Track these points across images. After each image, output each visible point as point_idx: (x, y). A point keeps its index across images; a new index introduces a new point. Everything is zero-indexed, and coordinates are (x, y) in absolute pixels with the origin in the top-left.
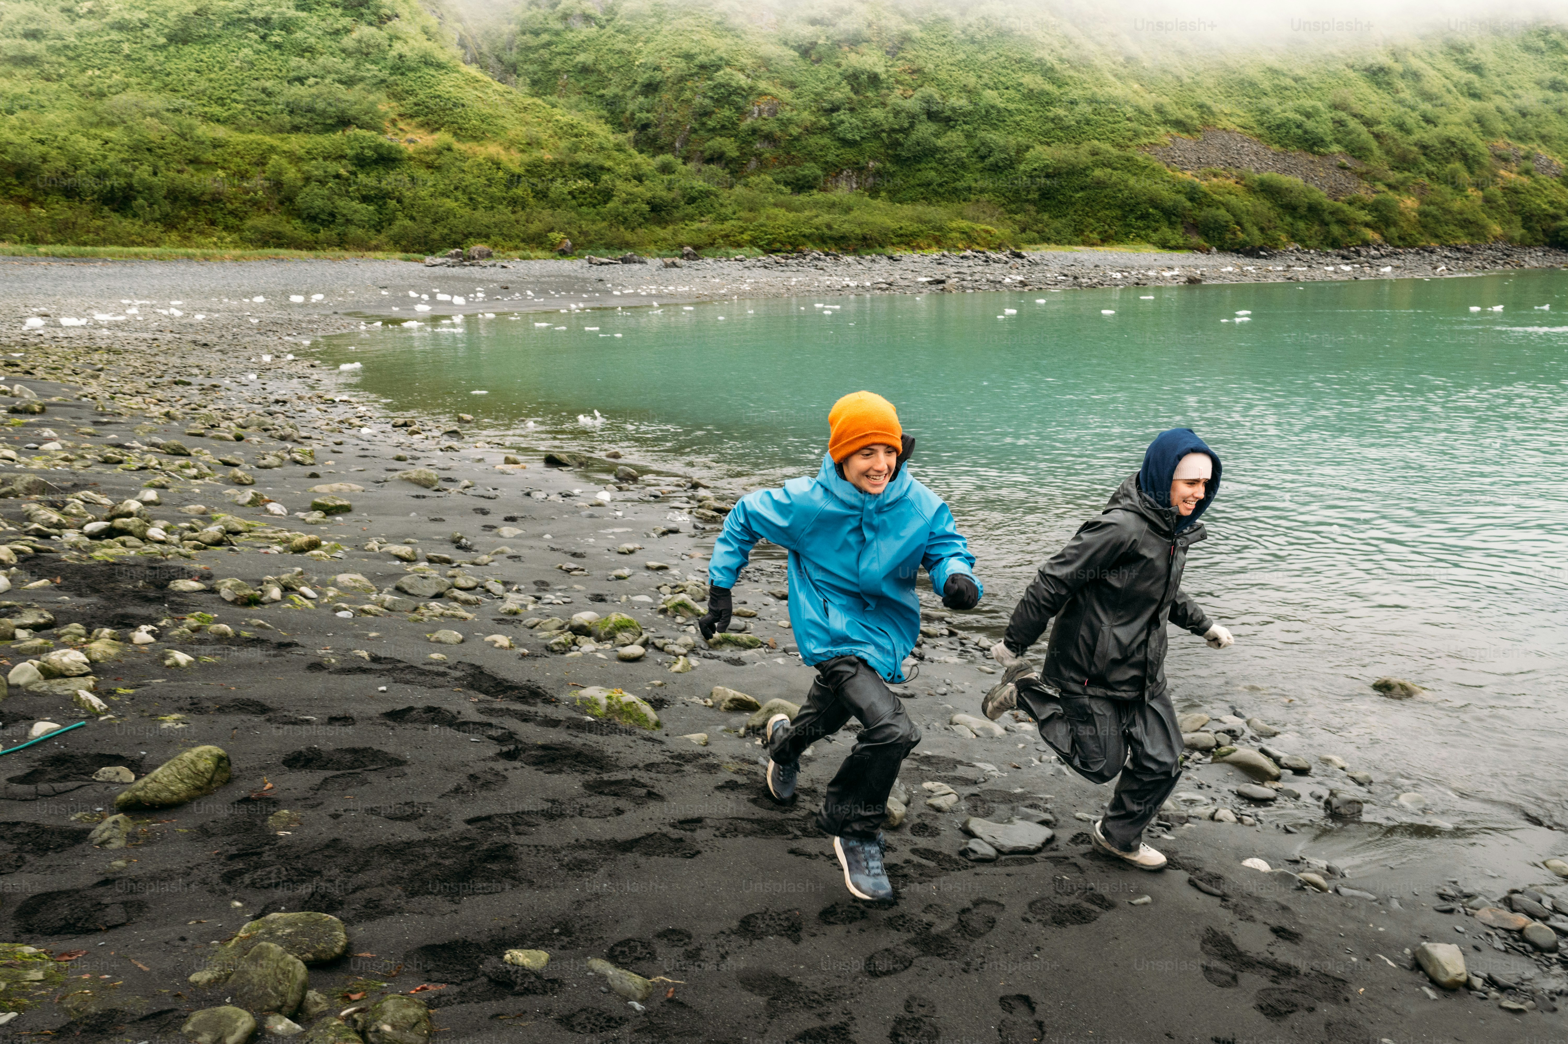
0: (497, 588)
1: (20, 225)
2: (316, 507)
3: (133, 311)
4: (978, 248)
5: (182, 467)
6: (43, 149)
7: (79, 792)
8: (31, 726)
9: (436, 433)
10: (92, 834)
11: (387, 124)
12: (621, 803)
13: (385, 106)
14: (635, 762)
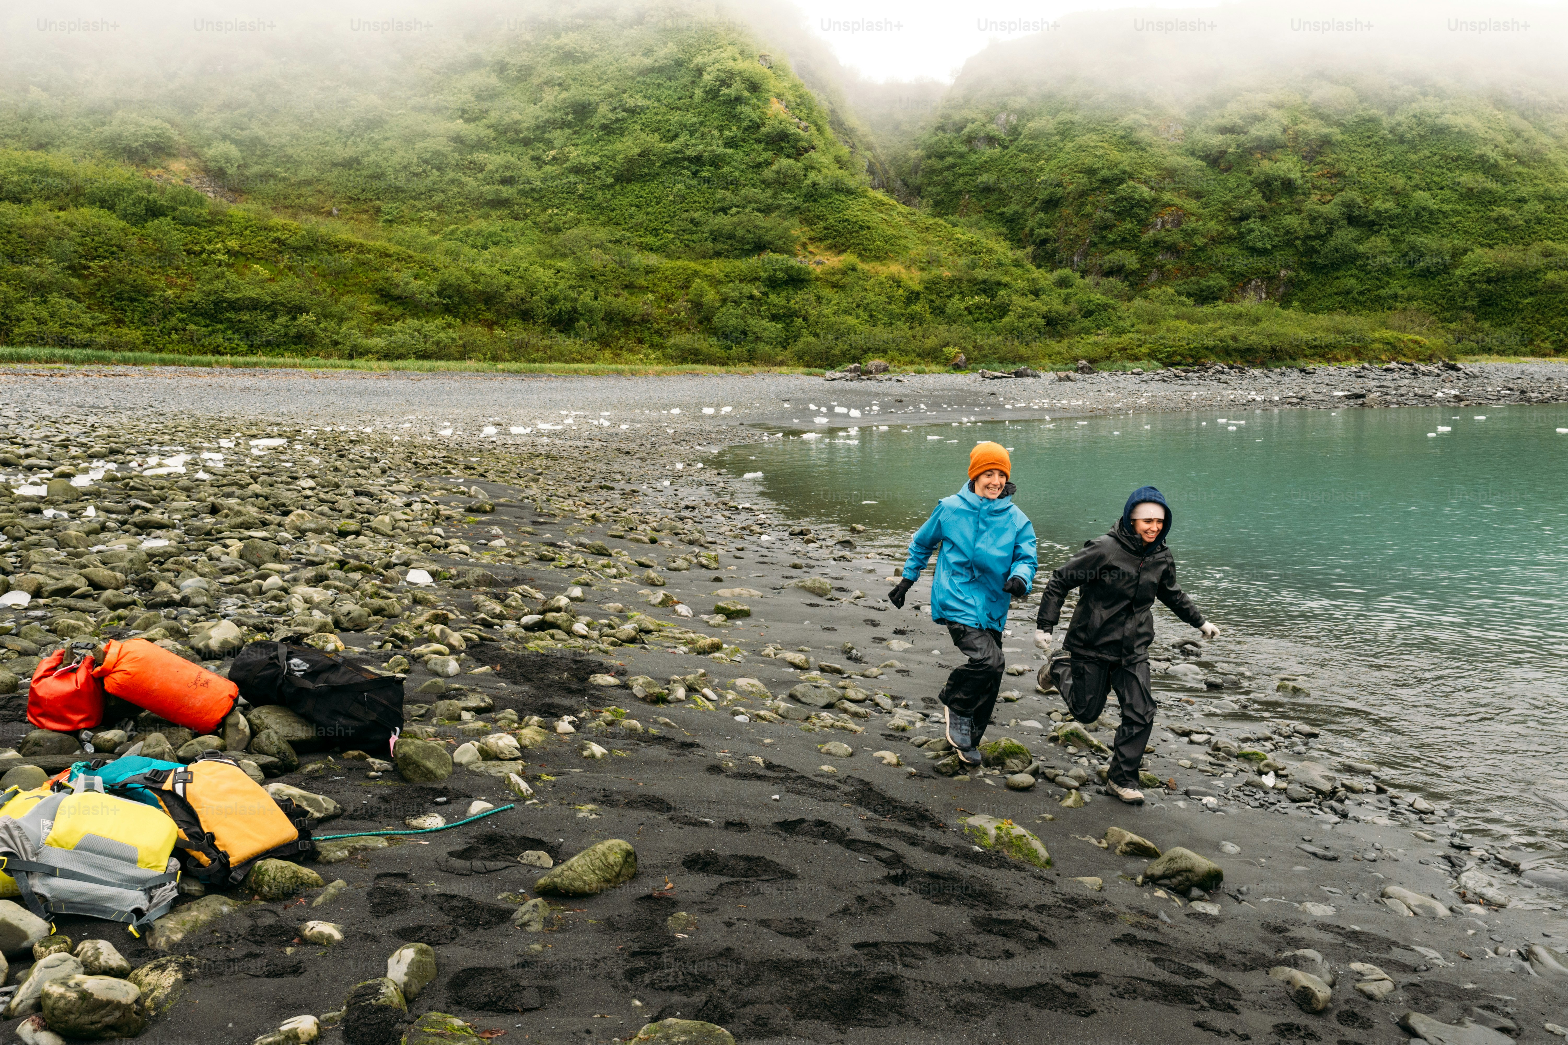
0: (887, 703)
1: (484, 345)
2: (719, 610)
3: (570, 421)
4: (1404, 360)
5: (604, 566)
6: (507, 278)
7: (507, 872)
8: (470, 804)
9: (830, 542)
10: (514, 915)
11: (798, 247)
12: (1010, 945)
13: (798, 231)
14: (1025, 901)
